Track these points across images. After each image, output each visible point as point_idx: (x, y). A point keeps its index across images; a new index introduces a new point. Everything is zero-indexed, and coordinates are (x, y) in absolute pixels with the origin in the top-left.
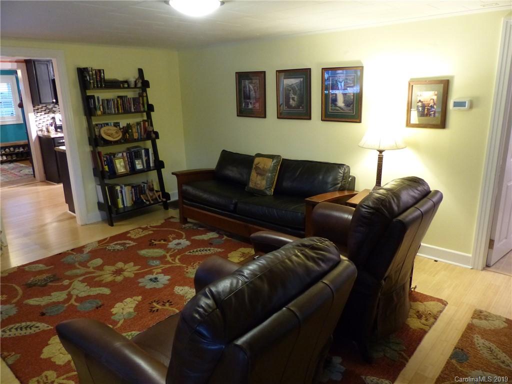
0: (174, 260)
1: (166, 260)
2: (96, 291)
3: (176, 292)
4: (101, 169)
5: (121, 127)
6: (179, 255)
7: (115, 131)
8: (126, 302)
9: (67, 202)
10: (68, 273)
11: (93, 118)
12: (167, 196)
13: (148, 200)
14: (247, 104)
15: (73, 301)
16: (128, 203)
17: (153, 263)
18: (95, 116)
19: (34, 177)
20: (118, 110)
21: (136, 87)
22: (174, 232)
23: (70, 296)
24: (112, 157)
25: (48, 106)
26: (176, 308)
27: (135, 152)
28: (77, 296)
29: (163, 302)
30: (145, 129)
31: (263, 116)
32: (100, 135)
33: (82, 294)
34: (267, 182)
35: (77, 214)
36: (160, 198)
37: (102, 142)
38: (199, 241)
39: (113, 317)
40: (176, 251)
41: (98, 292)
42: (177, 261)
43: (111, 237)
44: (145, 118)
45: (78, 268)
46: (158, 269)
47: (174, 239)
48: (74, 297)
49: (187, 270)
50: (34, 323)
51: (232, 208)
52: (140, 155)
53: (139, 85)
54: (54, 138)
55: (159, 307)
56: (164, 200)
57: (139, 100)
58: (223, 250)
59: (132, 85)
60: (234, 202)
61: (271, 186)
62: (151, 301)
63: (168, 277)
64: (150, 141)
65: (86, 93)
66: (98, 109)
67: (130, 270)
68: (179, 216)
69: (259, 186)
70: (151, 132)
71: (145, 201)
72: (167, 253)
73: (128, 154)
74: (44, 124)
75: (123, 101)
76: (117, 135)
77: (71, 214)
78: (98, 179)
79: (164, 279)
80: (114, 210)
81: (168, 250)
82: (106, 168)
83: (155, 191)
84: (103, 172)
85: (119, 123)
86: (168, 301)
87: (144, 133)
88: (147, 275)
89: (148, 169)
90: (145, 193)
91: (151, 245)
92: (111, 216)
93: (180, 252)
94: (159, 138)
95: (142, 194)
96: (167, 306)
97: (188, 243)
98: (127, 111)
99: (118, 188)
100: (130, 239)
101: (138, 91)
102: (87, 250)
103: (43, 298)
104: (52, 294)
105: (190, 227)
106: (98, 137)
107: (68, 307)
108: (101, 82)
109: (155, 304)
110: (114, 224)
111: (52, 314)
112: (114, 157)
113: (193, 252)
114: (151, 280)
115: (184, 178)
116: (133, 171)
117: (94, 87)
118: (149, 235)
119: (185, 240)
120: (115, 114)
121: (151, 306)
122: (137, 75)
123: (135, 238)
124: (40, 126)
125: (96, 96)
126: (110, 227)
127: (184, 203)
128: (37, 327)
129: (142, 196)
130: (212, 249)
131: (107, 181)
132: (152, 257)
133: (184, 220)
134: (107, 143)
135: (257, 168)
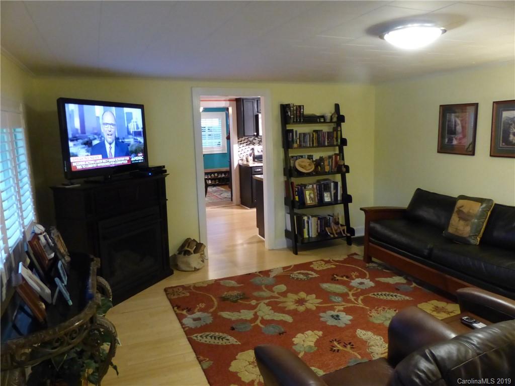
0: (356, 300)
1: (348, 298)
2: (279, 316)
3: (358, 336)
4: (292, 199)
5: (314, 160)
6: (362, 295)
7: (308, 164)
8: (306, 334)
9: (258, 226)
10: (256, 294)
11: (289, 150)
12: (352, 231)
13: (332, 233)
14: (451, 140)
15: (258, 322)
16: (313, 234)
17: (335, 299)
18: (292, 148)
19: (232, 200)
20: (313, 144)
21: (331, 121)
22: (358, 270)
23: (256, 316)
24: (303, 188)
25: (249, 139)
26: (358, 353)
27: (325, 185)
28: (262, 318)
29: (345, 343)
30: (336, 162)
31: (471, 153)
32: (295, 167)
33: (267, 317)
34: (471, 229)
35: (266, 239)
36: (344, 233)
37: (296, 173)
38: (384, 283)
39: (294, 347)
40: (359, 290)
41: (282, 318)
42: (360, 301)
43: (295, 266)
44: (337, 152)
45: (264, 291)
46: (340, 307)
47: (357, 277)
48: (260, 318)
49: (371, 313)
50: (225, 335)
51: (425, 254)
52: (329, 188)
53: (335, 119)
54: (251, 167)
55: (339, 347)
56: (349, 235)
57: (333, 134)
58: (412, 299)
59: (328, 120)
60: (429, 247)
61: (477, 234)
62: (332, 339)
63: (350, 317)
64: (340, 175)
65: (286, 127)
66: (295, 142)
67: (312, 302)
68: (363, 253)
69: (460, 232)
70: (342, 165)
71: (329, 234)
72: (350, 291)
73: (318, 186)
74: (245, 154)
75: (318, 135)
76: (309, 167)
77: (260, 238)
78: (288, 207)
79: (346, 319)
80: (300, 239)
81: (351, 288)
82: (297, 198)
83: (340, 225)
84: (293, 201)
85: (312, 156)
86: (350, 343)
87: (335, 167)
88: (328, 310)
89: (335, 202)
90: (330, 226)
91: (333, 280)
92: (296, 244)
93: (363, 292)
94: (349, 172)
95: (327, 227)
96: (348, 348)
97: (372, 284)
98: (320, 145)
99: (306, 218)
100: (312, 270)
101: (333, 125)
102: (273, 275)
103: (234, 313)
104: (242, 311)
105: (374, 267)
106: (292, 168)
107: (254, 326)
108: (300, 117)
109: (336, 343)
110: (298, 253)
111: (240, 330)
112: (305, 188)
113: (378, 294)
114: (332, 316)
115: (373, 215)
116: (321, 203)
117: (294, 121)
118: (332, 269)
119: (369, 280)
120: (310, 147)
121: (332, 344)
122: (333, 110)
123: (318, 269)
124: (241, 156)
125: (294, 130)
126: (294, 255)
127: (370, 241)
128: (228, 340)
129: (326, 228)
130: (399, 295)
131: (296, 211)
132: (334, 293)
133: (368, 258)
134: (301, 174)
135: (460, 212)
